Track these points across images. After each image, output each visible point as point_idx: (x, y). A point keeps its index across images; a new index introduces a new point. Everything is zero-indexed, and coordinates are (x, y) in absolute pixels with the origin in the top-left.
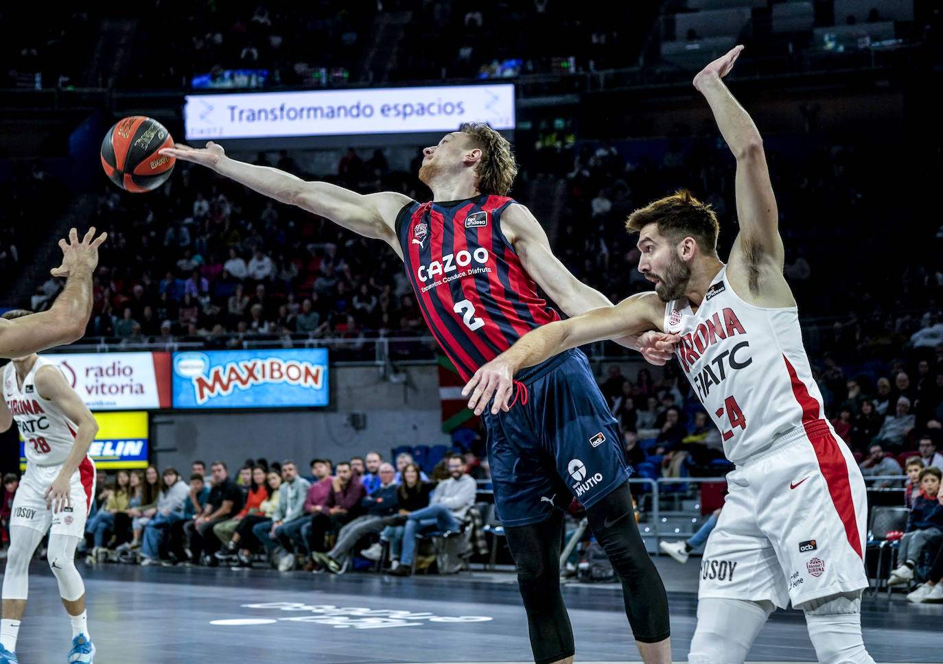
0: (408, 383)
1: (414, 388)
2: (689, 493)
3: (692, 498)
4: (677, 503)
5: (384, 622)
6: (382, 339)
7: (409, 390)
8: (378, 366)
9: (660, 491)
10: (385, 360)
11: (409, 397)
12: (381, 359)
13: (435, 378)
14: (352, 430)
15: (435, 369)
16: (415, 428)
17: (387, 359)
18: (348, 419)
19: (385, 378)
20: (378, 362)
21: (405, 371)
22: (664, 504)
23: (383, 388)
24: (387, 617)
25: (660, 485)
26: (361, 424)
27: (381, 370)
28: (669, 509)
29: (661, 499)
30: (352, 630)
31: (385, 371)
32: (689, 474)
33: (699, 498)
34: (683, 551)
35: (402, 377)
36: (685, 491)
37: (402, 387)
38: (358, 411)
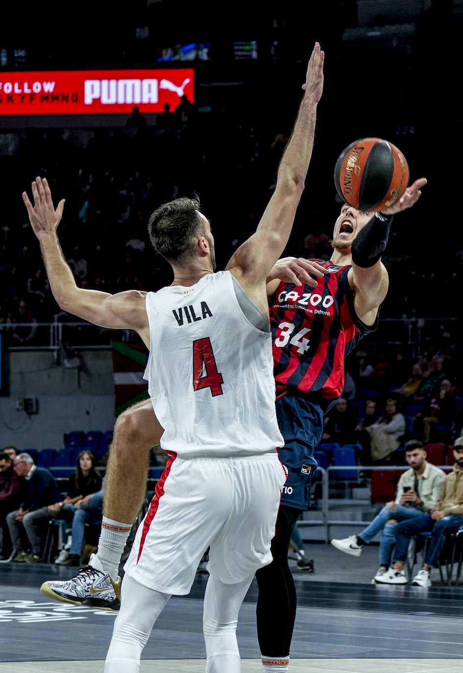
0: (82, 368)
1: (87, 372)
2: (359, 481)
3: (363, 486)
4: (347, 491)
5: (47, 615)
6: (56, 324)
7: (83, 374)
8: (53, 350)
9: (330, 479)
10: (58, 345)
11: (82, 382)
12: (54, 345)
13: (110, 362)
14: (24, 414)
15: (110, 353)
16: (88, 413)
17: (61, 344)
18: (21, 404)
19: (59, 363)
20: (52, 347)
21: (80, 357)
22: (334, 491)
23: (57, 373)
24: (51, 610)
25: (331, 472)
26: (34, 409)
27: (55, 354)
28: (340, 496)
29: (330, 487)
30: (15, 624)
31: (58, 355)
32: (359, 463)
33: (369, 486)
34: (355, 545)
35: (76, 362)
36: (356, 479)
37: (76, 371)
38: (31, 396)
